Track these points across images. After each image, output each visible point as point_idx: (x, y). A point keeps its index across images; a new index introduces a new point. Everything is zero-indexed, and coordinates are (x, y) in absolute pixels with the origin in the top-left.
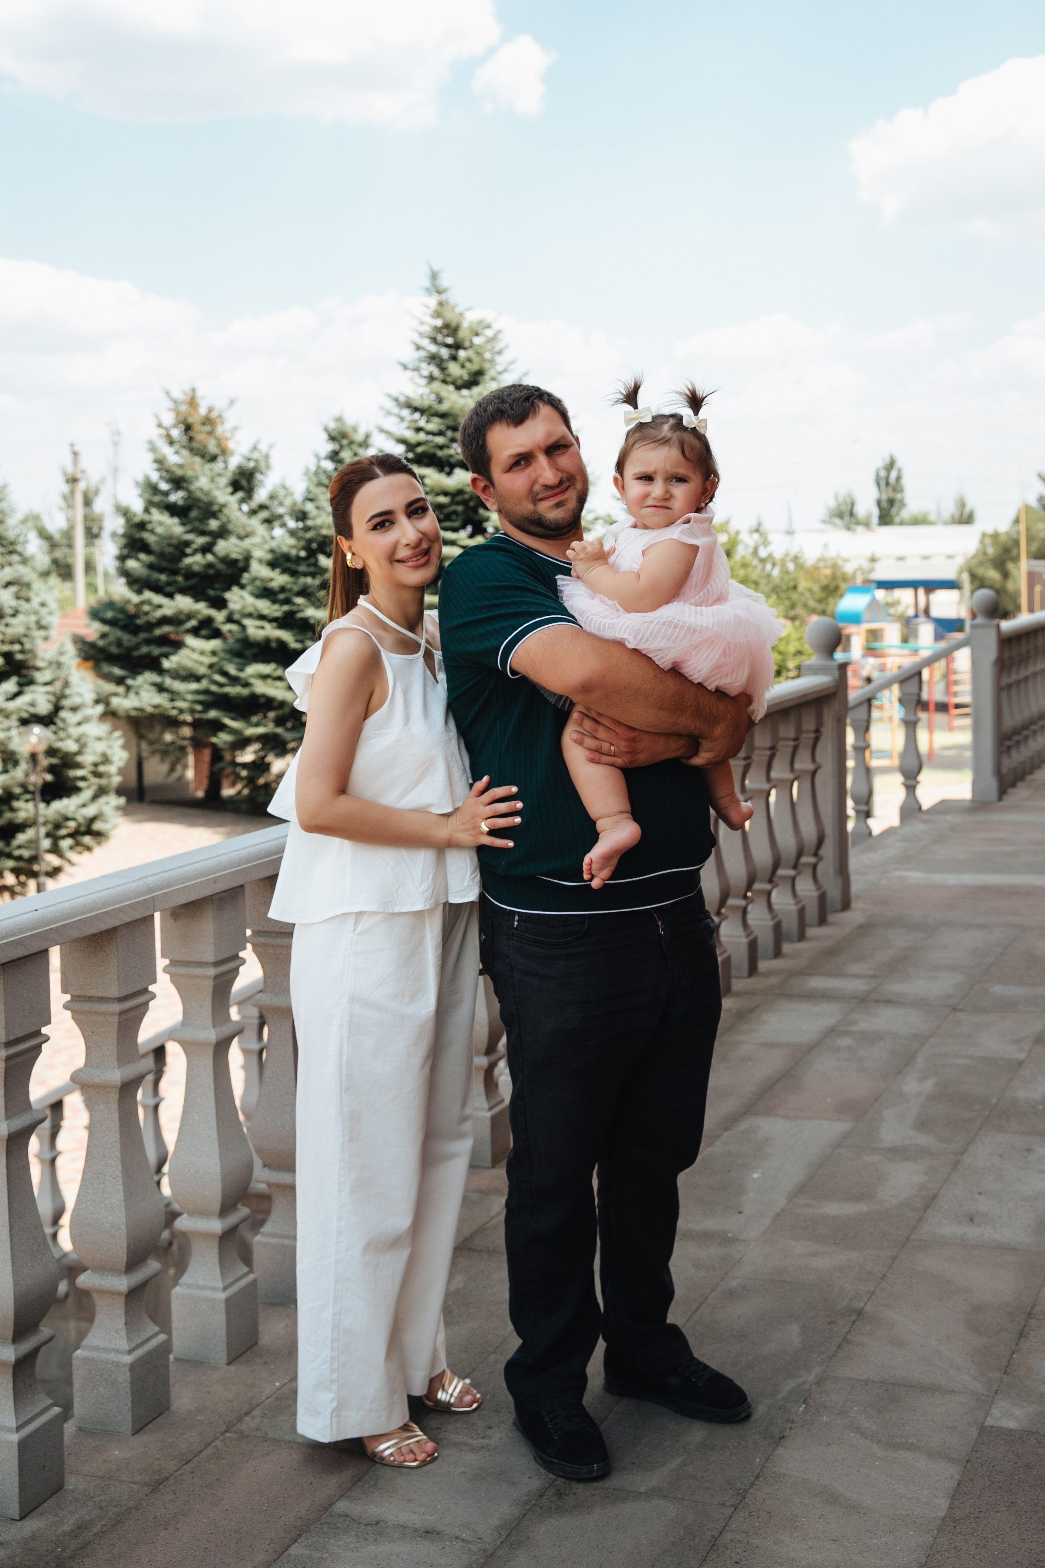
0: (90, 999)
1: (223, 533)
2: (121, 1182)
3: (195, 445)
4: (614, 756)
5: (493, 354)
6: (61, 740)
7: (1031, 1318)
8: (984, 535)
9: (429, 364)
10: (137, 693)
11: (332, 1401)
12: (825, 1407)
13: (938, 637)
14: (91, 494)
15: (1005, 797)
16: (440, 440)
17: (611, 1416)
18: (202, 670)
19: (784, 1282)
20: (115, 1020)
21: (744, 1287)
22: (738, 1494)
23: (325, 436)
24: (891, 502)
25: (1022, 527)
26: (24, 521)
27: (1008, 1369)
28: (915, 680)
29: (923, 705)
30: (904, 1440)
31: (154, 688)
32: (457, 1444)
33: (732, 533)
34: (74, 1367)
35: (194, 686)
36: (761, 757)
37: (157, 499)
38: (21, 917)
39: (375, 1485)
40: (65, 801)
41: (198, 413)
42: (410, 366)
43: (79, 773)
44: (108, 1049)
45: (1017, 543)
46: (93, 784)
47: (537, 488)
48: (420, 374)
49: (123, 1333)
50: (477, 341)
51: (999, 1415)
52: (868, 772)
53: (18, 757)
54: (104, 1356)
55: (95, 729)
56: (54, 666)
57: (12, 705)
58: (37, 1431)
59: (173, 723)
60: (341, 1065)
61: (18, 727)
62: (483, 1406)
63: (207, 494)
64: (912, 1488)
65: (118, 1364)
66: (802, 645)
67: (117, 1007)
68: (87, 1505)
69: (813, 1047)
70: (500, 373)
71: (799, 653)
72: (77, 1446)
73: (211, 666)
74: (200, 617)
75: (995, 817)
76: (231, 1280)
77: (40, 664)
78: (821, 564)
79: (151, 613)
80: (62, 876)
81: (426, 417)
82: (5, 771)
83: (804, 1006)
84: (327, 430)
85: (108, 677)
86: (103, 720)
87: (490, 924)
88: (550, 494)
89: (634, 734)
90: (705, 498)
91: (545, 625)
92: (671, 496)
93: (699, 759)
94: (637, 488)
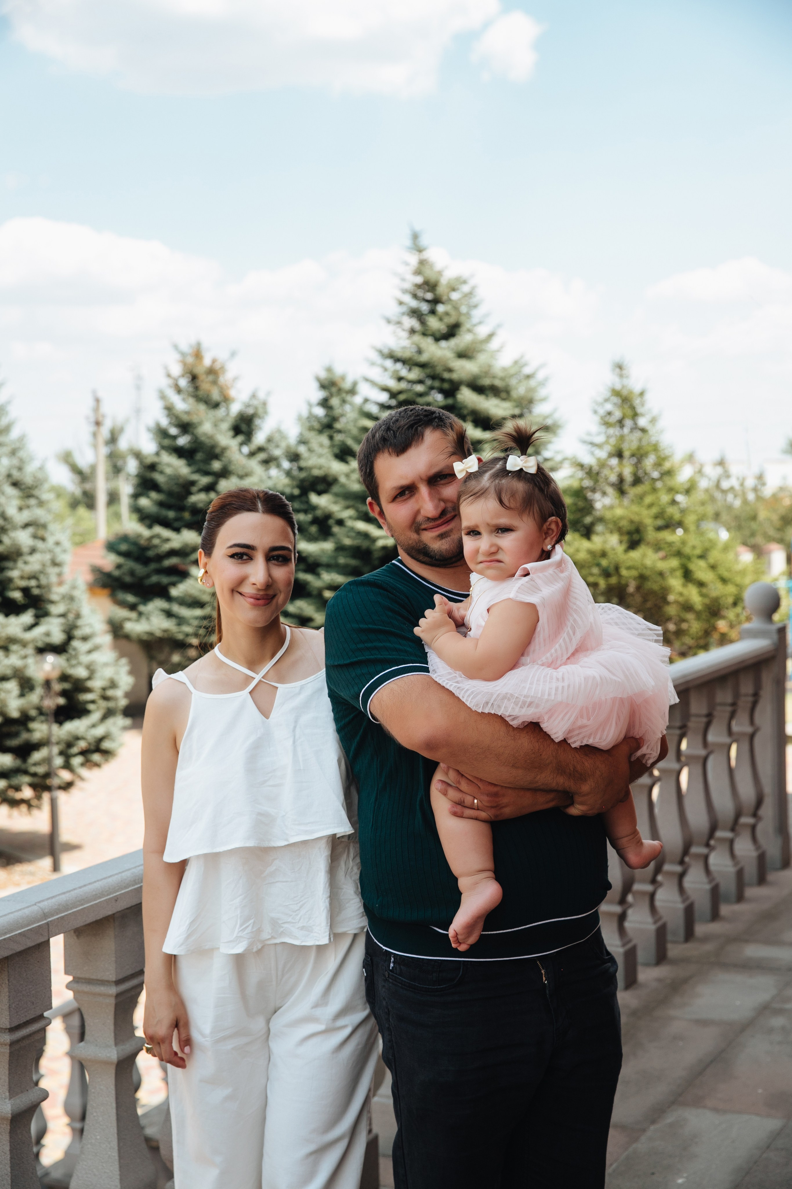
1: (225, 473)
3: (201, 393)
4: (478, 809)
5: (469, 308)
6: (73, 667)
9: (410, 318)
10: (148, 619)
14: (115, 434)
16: (419, 388)
18: (205, 598)
20: (4, 1050)
23: (315, 385)
31: (162, 614)
35: (198, 612)
37: (167, 442)
40: (76, 722)
41: (203, 364)
42: (393, 320)
43: (89, 697)
46: (101, 707)
47: (420, 518)
48: (401, 328)
50: (455, 296)
53: (34, 682)
55: (105, 656)
56: (67, 599)
57: (29, 636)
59: (180, 645)
61: (34, 655)
63: (211, 437)
67: (6, 1038)
69: (745, 1027)
70: (475, 325)
77: (54, 597)
79: (161, 546)
80: (74, 791)
81: (408, 367)
82: (22, 695)
83: (739, 978)
84: (318, 379)
85: (122, 604)
86: (116, 647)
87: (370, 961)
88: (432, 525)
89: (495, 789)
90: (552, 539)
91: (400, 675)
92: (499, 549)
93: (575, 810)
94: (469, 544)
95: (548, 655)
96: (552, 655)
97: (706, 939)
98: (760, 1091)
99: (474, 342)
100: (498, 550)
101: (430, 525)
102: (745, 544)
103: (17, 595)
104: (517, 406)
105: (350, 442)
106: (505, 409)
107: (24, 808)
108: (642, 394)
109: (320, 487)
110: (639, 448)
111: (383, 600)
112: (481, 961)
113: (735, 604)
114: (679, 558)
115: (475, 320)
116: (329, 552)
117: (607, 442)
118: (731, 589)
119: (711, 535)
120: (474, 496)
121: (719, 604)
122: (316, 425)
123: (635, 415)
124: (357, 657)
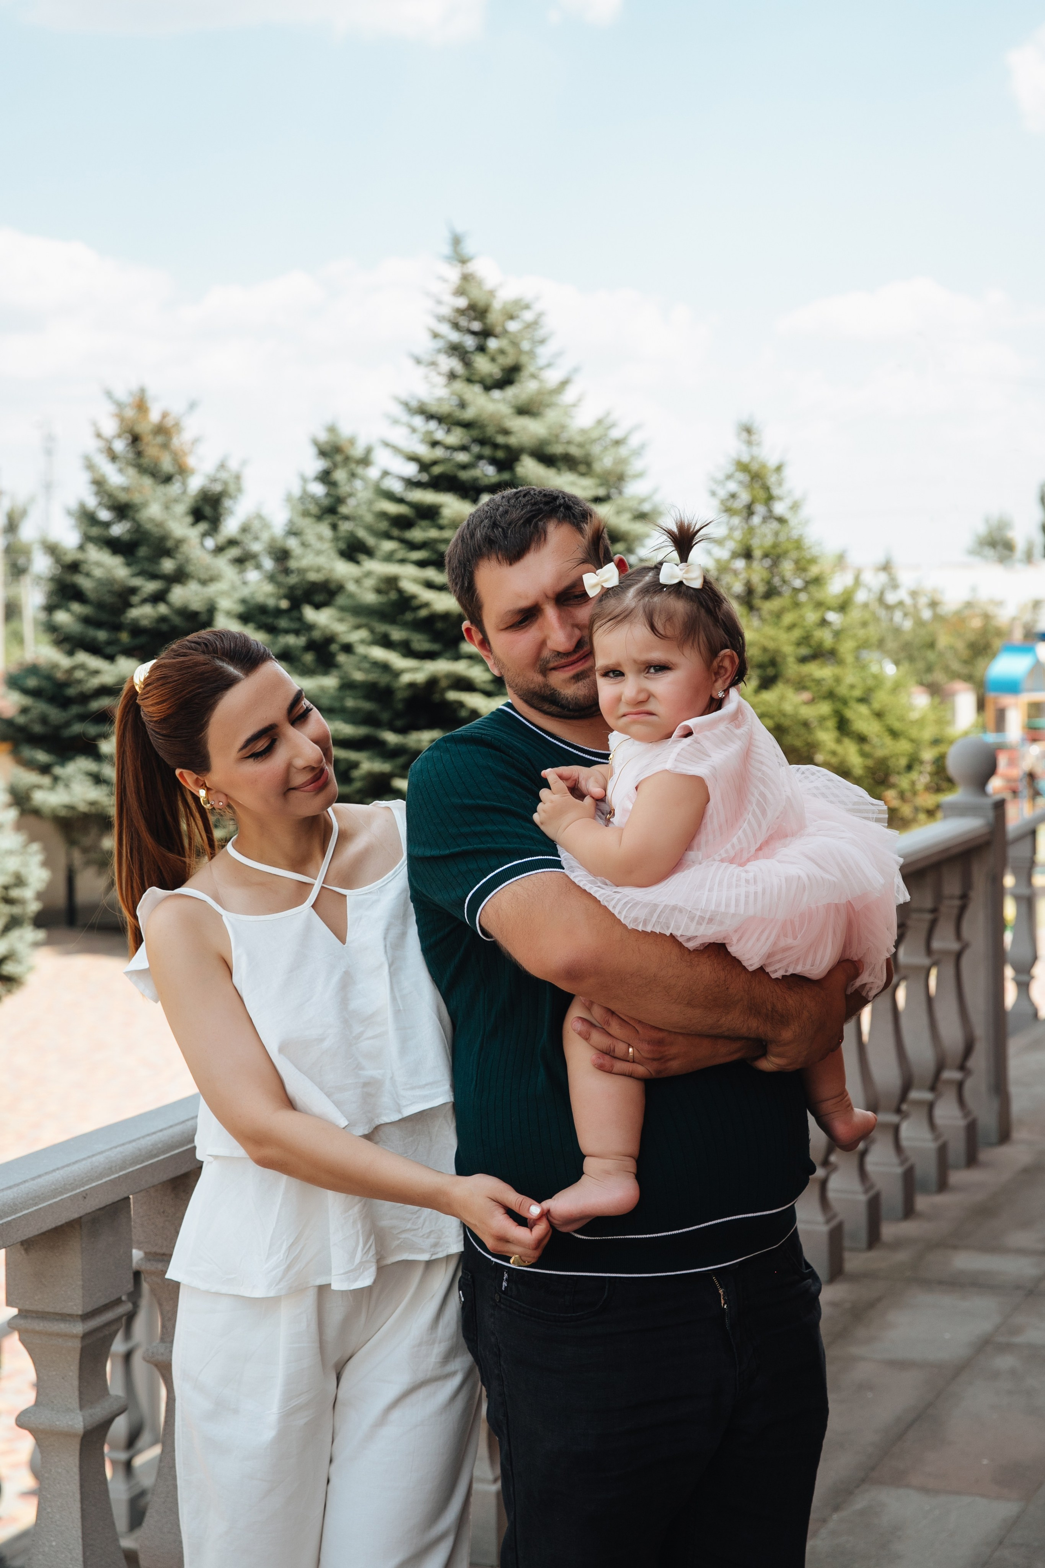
1: (180, 576)
3: (145, 461)
4: (634, 1062)
5: (533, 344)
9: (449, 357)
10: (67, 786)
14: (16, 517)
16: (462, 457)
23: (312, 451)
31: (88, 779)
37: (95, 531)
41: (148, 420)
42: (424, 360)
46: (3, 913)
48: (437, 370)
50: (513, 326)
55: (7, 841)
63: (160, 525)
66: (940, 729)
69: (960, 1370)
70: (541, 369)
71: (937, 740)
78: (967, 613)
79: (87, 681)
81: (445, 427)
83: (947, 1300)
84: (316, 443)
85: (29, 764)
86: (19, 827)
87: (471, 1280)
88: (565, 662)
89: (661, 1035)
90: (724, 682)
91: (526, 873)
92: (650, 696)
93: (768, 1064)
94: (606, 690)
95: (729, 846)
96: (733, 846)
97: (897, 1244)
98: (985, 1462)
99: (540, 392)
100: (649, 698)
101: (561, 662)
102: (921, 684)
104: (601, 485)
105: (362, 534)
106: (584, 488)
108: (779, 469)
109: (319, 598)
110: (775, 546)
111: (496, 765)
112: (635, 1277)
113: (909, 768)
114: (831, 702)
115: (541, 361)
116: (332, 691)
117: (729, 537)
118: (904, 746)
119: (874, 669)
120: (614, 620)
121: (888, 767)
122: (314, 509)
123: (770, 499)
124: (459, 846)
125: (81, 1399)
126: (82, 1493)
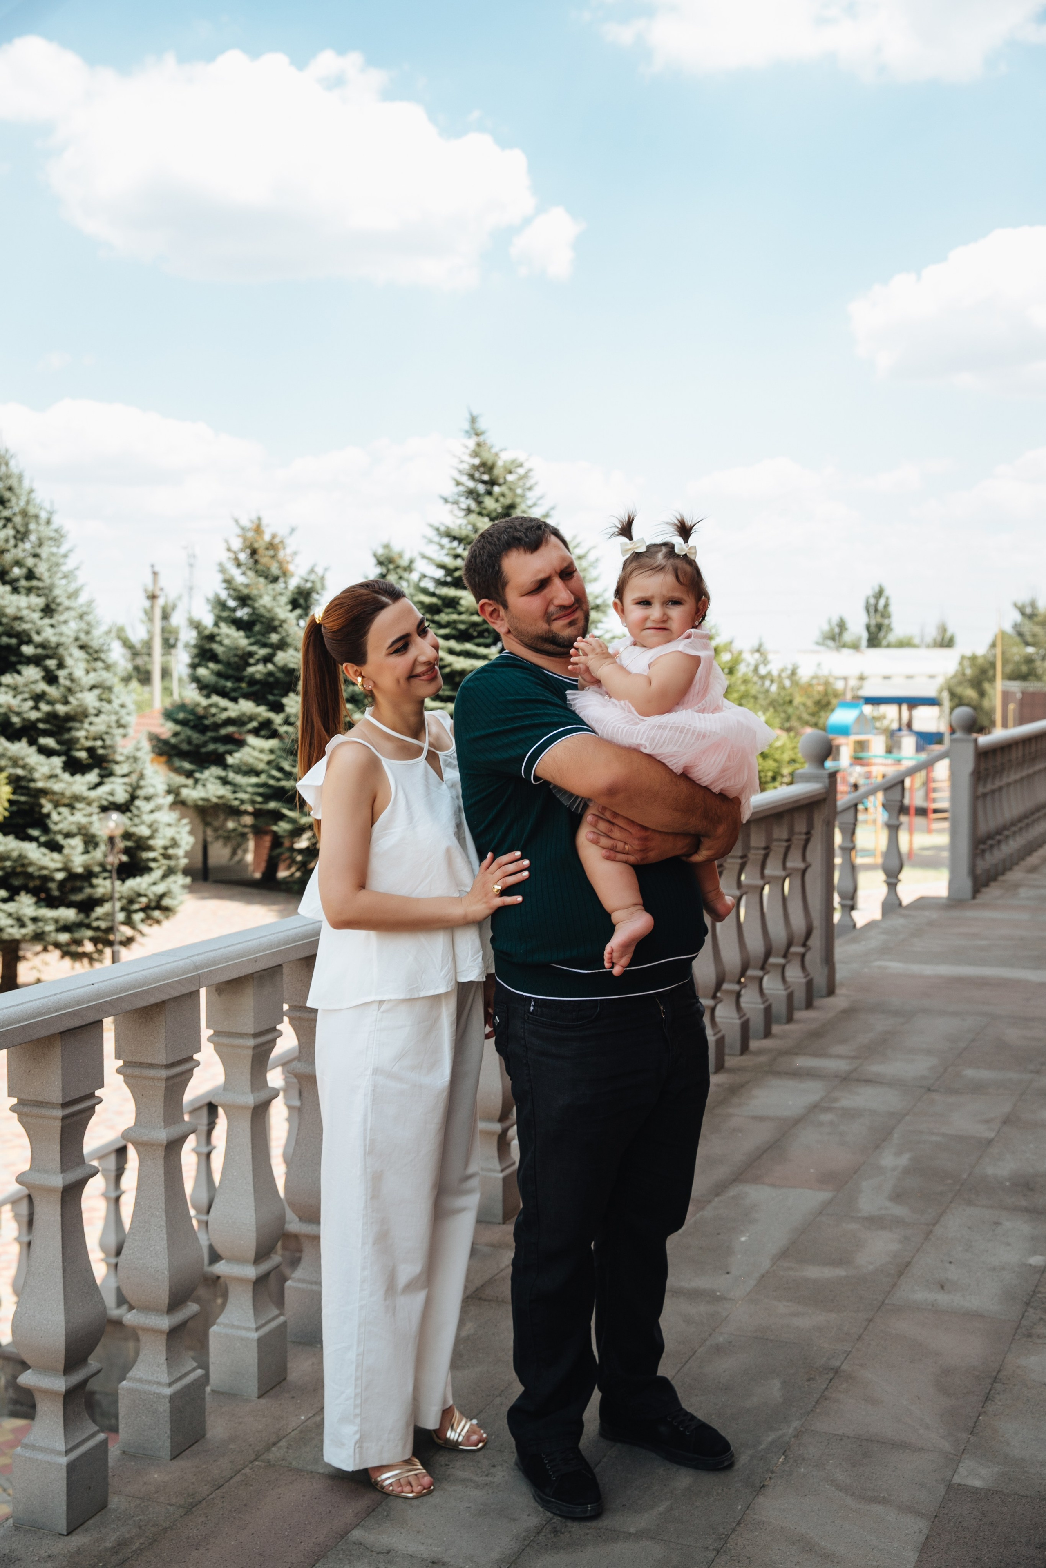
0: (141, 1065)
1: (282, 645)
2: (164, 1231)
3: (259, 567)
4: (628, 854)
5: (524, 490)
6: (136, 825)
7: (997, 1383)
8: (963, 658)
9: (467, 498)
10: (204, 785)
11: (355, 1433)
12: (803, 1459)
13: (919, 749)
14: (169, 610)
15: (978, 896)
17: (605, 1460)
18: (261, 766)
19: (767, 1339)
20: (163, 1084)
21: (730, 1342)
22: (720, 1539)
23: (373, 561)
24: (879, 627)
25: (998, 651)
26: (108, 632)
27: (975, 1430)
28: (899, 788)
29: (903, 810)
30: (876, 1494)
31: (218, 781)
32: (463, 1481)
33: (735, 653)
34: (120, 1397)
35: (254, 780)
36: (755, 856)
37: (225, 614)
38: (78, 990)
39: (388, 1515)
40: (138, 879)
41: (263, 539)
42: (450, 500)
43: (151, 855)
44: (156, 1111)
45: (993, 665)
46: (163, 865)
47: (552, 609)
48: (459, 507)
49: (164, 1367)
50: (510, 478)
51: (965, 1473)
52: (853, 869)
53: (98, 839)
54: (146, 1387)
55: (166, 816)
56: (131, 760)
57: (93, 794)
58: (84, 1454)
59: (235, 812)
60: (365, 1130)
61: (98, 813)
62: (488, 1446)
63: (269, 611)
64: (883, 1540)
65: (159, 1396)
66: (795, 754)
67: (164, 1073)
68: (128, 1524)
69: (798, 1121)
70: (530, 507)
71: (793, 761)
72: (121, 1468)
73: (269, 763)
74: (260, 719)
75: (969, 914)
76: (263, 1321)
77: (119, 758)
78: (814, 682)
79: (218, 715)
80: (134, 946)
82: (86, 852)
83: (791, 1083)
84: (375, 556)
85: (179, 771)
86: (174, 808)
87: (506, 1008)
88: (563, 615)
89: (646, 834)
91: (569, 735)
92: (669, 618)
94: (637, 612)
97: (760, 1052)
98: (812, 1171)
101: (560, 615)
103: (83, 755)
107: (86, 961)
112: (615, 998)
115: (532, 500)
125: (252, 1087)
126: (252, 1144)
